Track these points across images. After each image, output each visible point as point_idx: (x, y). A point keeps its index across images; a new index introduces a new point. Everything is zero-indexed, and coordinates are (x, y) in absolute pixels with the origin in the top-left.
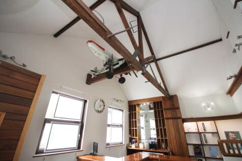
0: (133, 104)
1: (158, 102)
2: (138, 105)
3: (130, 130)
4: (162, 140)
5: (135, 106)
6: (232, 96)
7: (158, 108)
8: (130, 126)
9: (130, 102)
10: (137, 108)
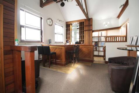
0: (69, 24)
1: (82, 22)
2: (71, 24)
3: (67, 37)
4: (82, 40)
5: (69, 25)
6: (119, 19)
7: (82, 26)
8: (67, 35)
9: (67, 23)
10: (71, 26)
